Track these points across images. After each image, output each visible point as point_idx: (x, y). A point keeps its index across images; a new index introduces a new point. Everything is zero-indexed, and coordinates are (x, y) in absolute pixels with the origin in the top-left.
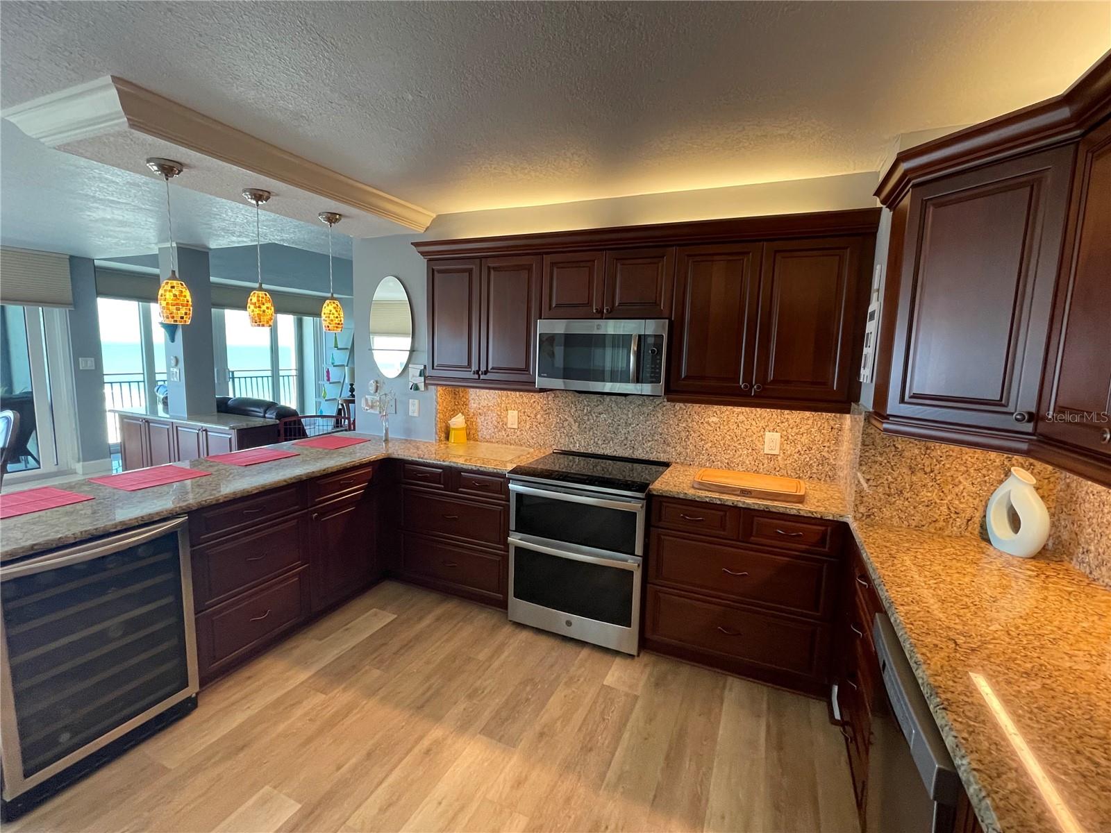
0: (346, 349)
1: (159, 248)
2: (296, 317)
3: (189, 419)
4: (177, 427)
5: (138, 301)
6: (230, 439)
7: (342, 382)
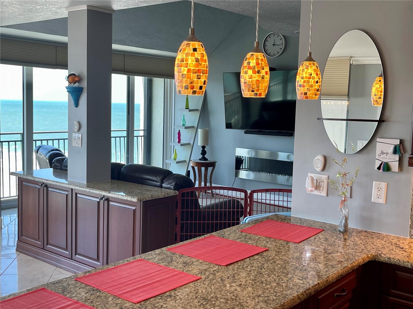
0: (197, 110)
1: (69, 12)
2: (147, 78)
3: (88, 186)
4: (76, 194)
5: (23, 65)
6: (134, 211)
7: (192, 143)
